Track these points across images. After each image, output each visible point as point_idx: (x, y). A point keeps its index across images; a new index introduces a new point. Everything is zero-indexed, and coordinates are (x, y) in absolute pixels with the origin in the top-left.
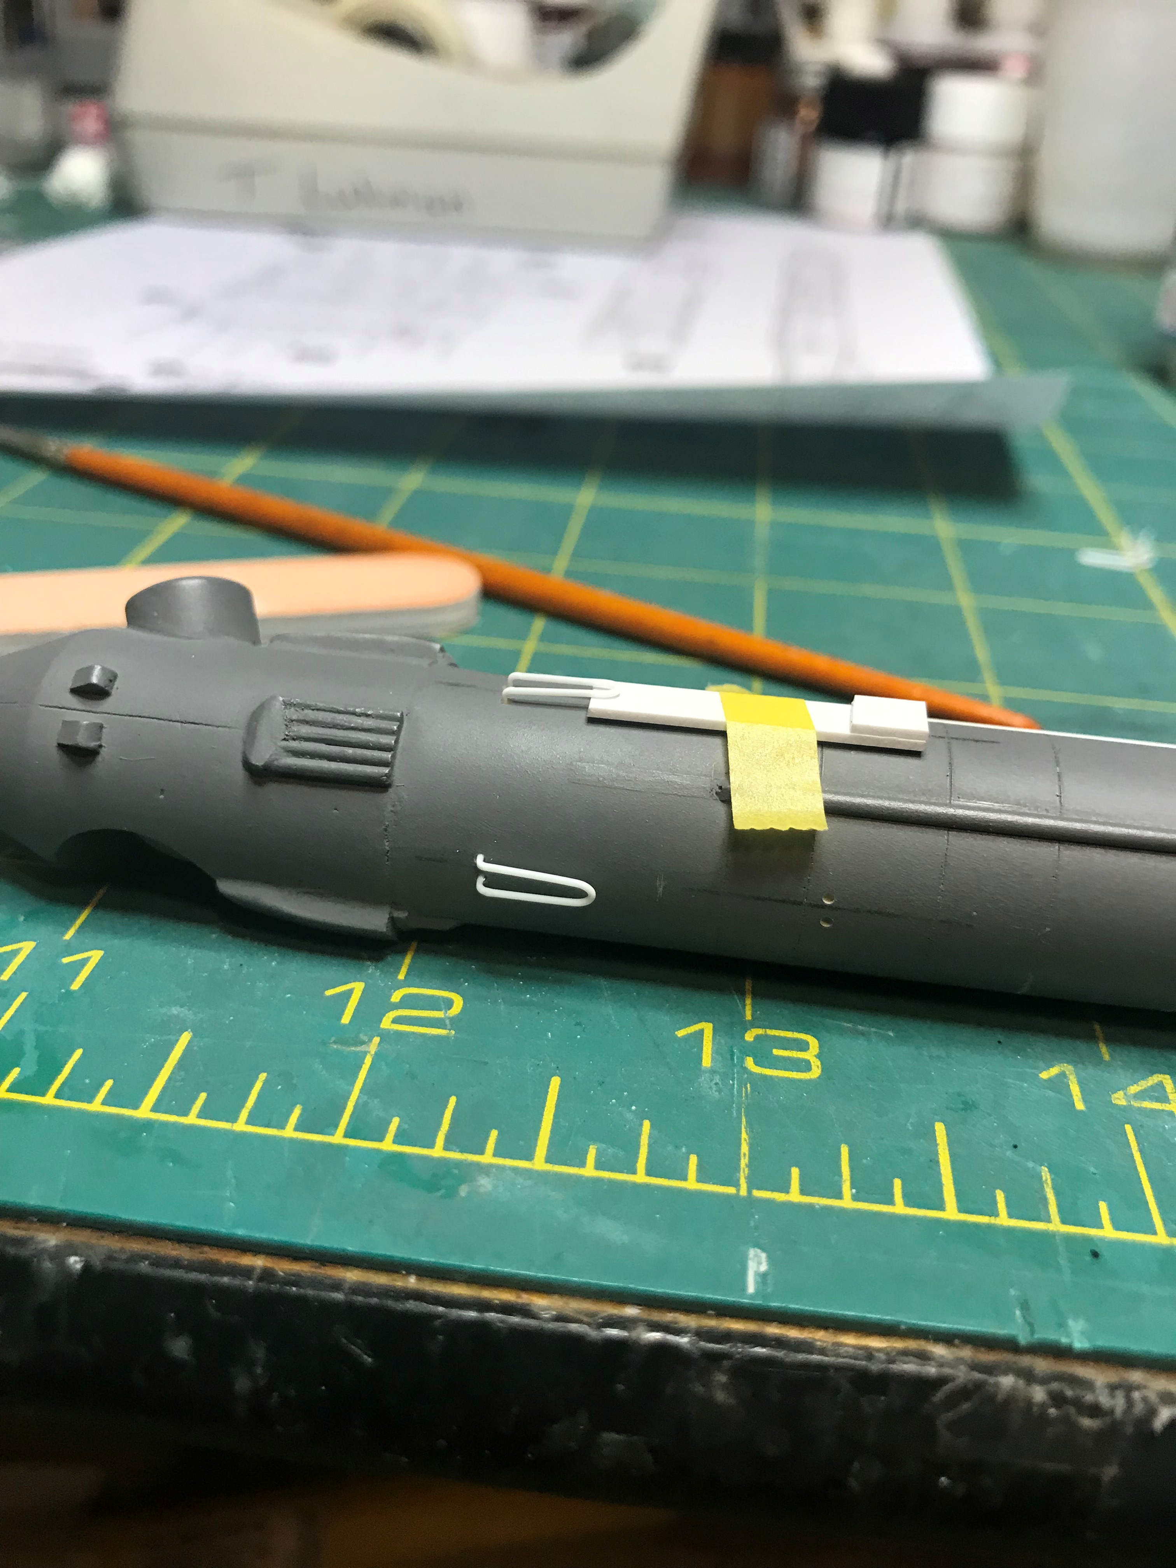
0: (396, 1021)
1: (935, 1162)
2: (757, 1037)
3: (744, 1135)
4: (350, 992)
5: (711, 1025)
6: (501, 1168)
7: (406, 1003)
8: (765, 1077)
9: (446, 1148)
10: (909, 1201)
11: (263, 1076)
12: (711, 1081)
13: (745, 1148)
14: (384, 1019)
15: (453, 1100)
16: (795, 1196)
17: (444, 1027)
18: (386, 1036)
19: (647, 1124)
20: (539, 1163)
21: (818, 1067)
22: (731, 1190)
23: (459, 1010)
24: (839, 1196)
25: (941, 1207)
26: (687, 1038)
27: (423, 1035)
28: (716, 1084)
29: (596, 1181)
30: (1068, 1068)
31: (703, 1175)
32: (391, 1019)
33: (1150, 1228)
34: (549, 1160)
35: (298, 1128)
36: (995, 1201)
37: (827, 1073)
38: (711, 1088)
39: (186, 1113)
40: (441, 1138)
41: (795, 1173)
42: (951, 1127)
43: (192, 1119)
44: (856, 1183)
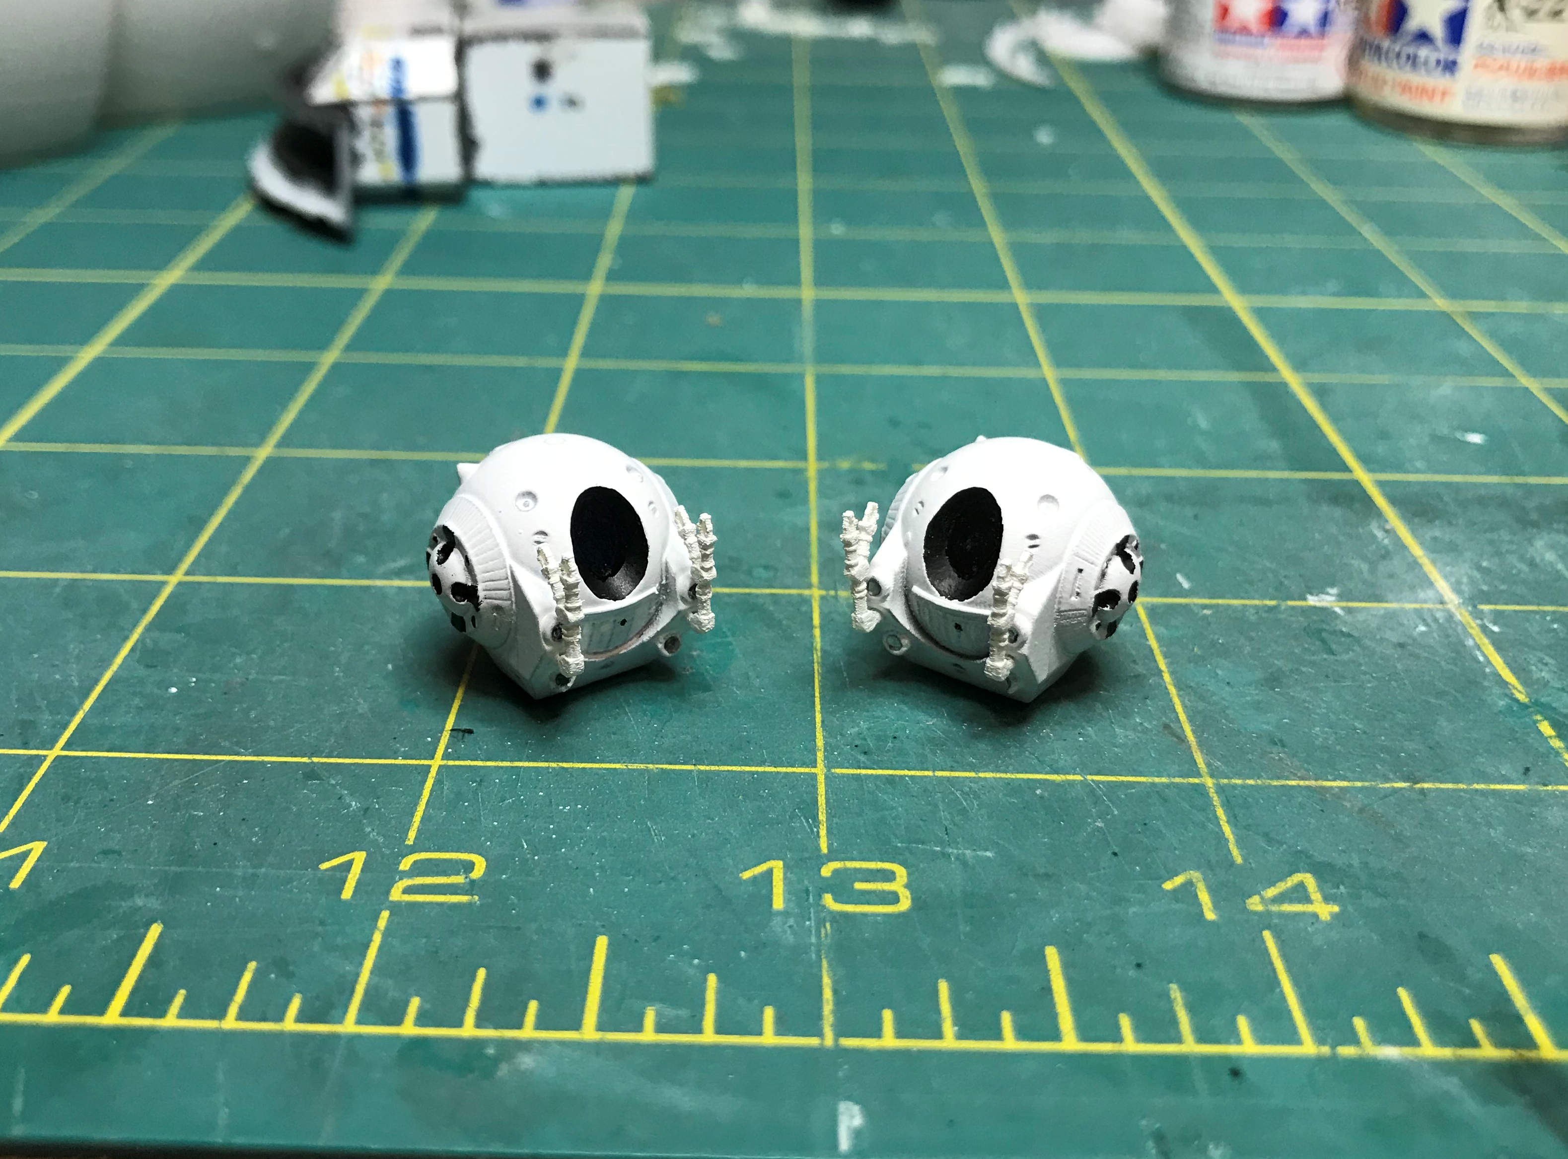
0: (407, 891)
1: (1047, 990)
2: (836, 872)
3: (827, 981)
4: (350, 863)
5: (780, 863)
6: (545, 1043)
7: (419, 869)
8: (846, 915)
9: (478, 1025)
10: (1022, 1033)
11: (252, 965)
12: (786, 923)
13: (828, 994)
14: (393, 891)
15: (482, 973)
16: (889, 1040)
17: (467, 893)
18: (396, 909)
19: (712, 979)
20: (589, 1032)
21: (907, 898)
22: (814, 1041)
23: (482, 873)
24: (939, 1035)
25: (1056, 1036)
26: (754, 879)
27: (441, 904)
28: (790, 927)
29: (656, 1046)
30: (1195, 875)
31: (782, 1028)
32: (401, 890)
33: (1294, 1038)
34: (600, 1027)
35: (299, 1019)
36: (1117, 1028)
37: (918, 903)
38: (785, 932)
39: (162, 1014)
40: (470, 1017)
41: (888, 1015)
42: (1065, 950)
43: (171, 1020)
44: (958, 1021)
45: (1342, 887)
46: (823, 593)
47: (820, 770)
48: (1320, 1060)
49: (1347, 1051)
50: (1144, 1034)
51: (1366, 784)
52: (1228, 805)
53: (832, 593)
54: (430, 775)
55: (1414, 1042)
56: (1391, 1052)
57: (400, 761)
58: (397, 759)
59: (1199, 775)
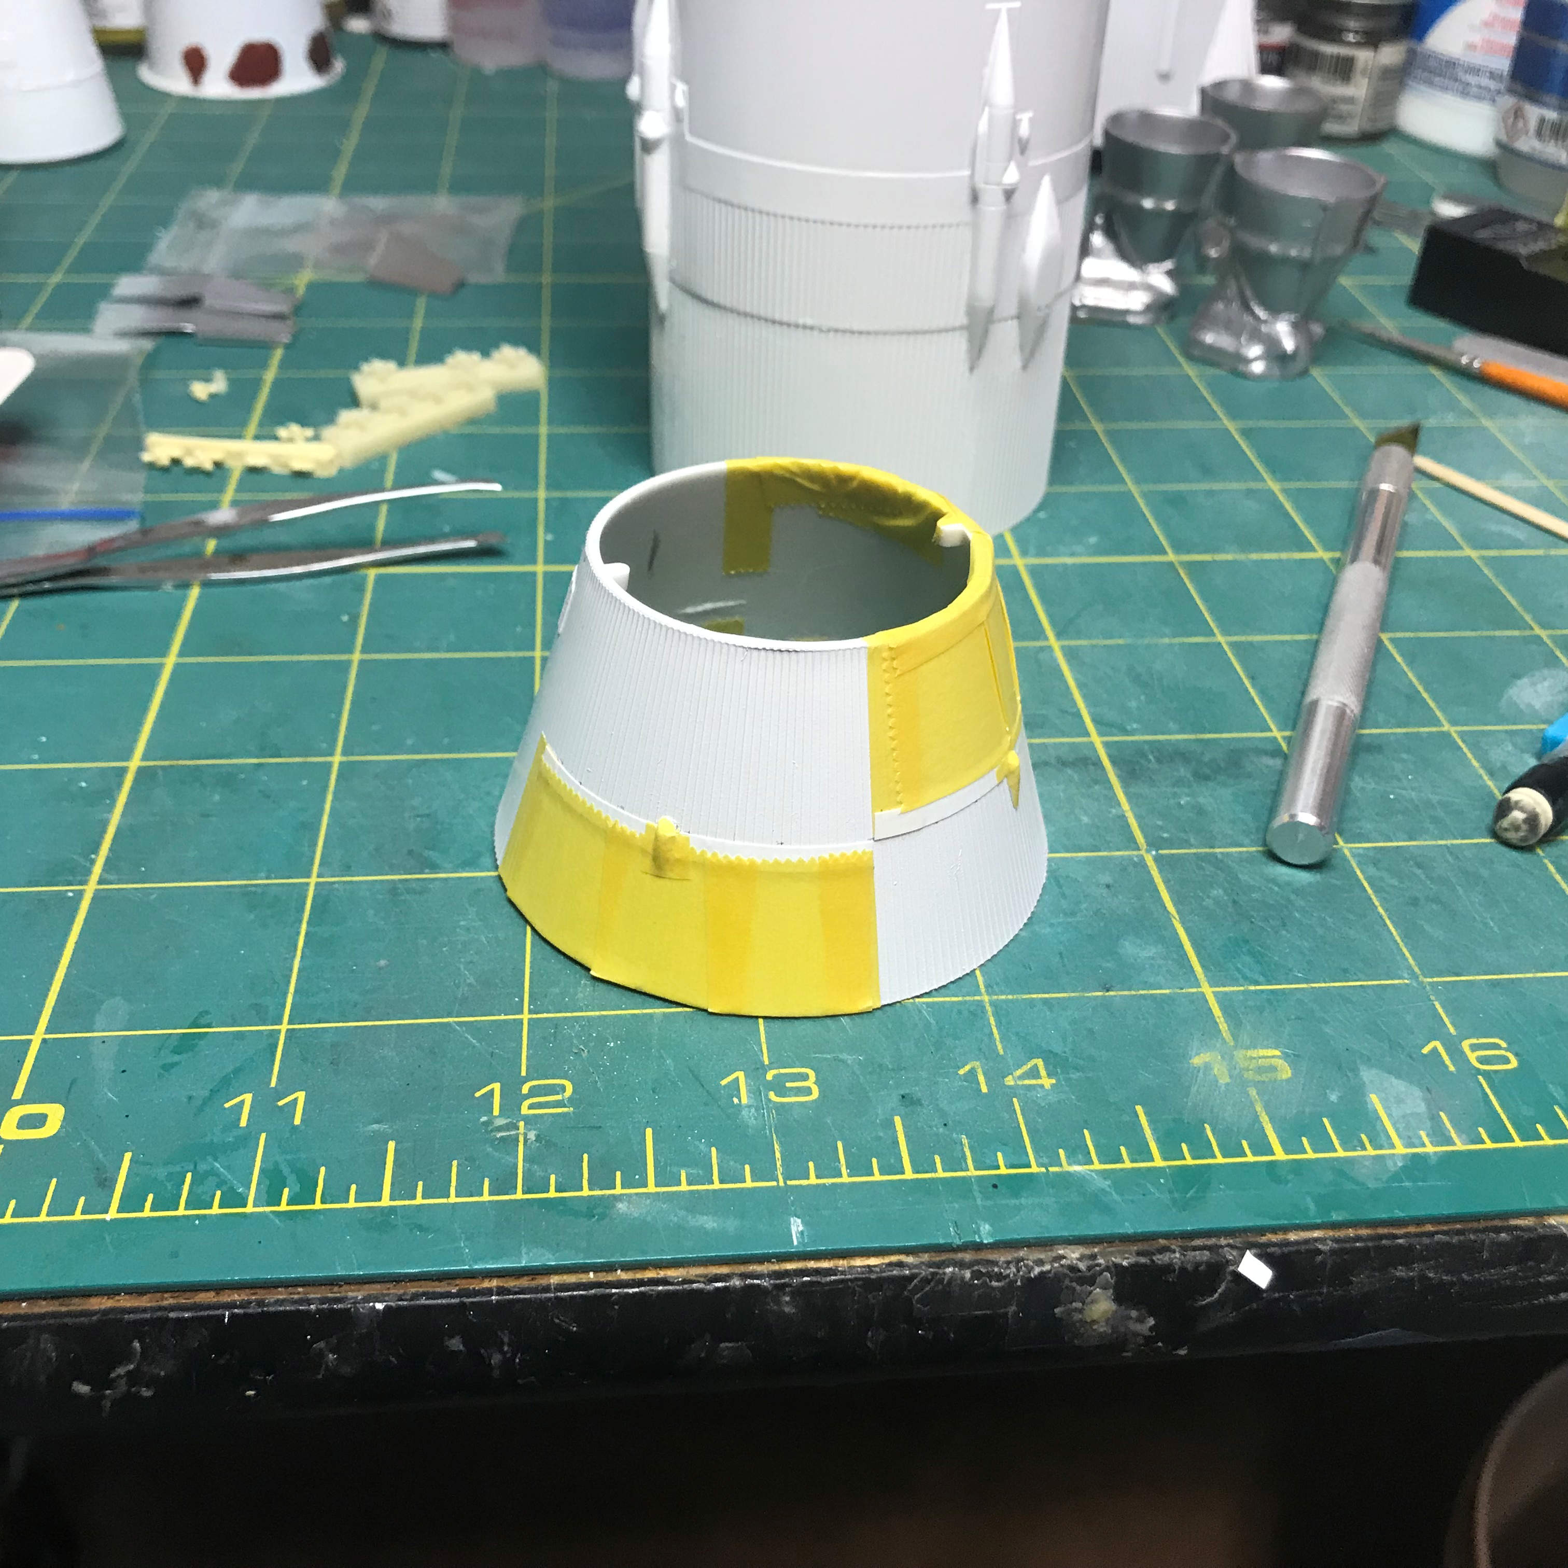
0: (531, 1107)
1: (896, 1143)
2: (774, 1076)
3: (776, 1146)
4: (492, 1091)
5: (743, 1073)
6: (630, 1196)
7: (534, 1092)
8: (783, 1105)
9: (591, 1188)
10: (883, 1170)
11: (455, 1163)
12: (750, 1113)
13: (778, 1155)
14: (522, 1107)
15: (586, 1156)
16: (813, 1180)
17: (565, 1106)
18: (527, 1120)
19: (714, 1150)
20: (652, 1187)
21: (816, 1090)
22: (774, 1183)
23: (571, 1092)
24: (840, 1176)
25: (901, 1170)
26: (728, 1084)
27: (552, 1115)
28: (753, 1114)
29: (689, 1193)
30: (977, 1064)
31: (756, 1176)
32: (527, 1107)
33: (1026, 1163)
34: (657, 1184)
35: (492, 1193)
36: (933, 1163)
37: (823, 1094)
38: (750, 1118)
39: (414, 1196)
40: (585, 1183)
41: (811, 1165)
42: (905, 1118)
43: (420, 1200)
44: (849, 1165)
45: (1059, 1066)
48: (1040, 1176)
49: (1054, 1170)
50: (948, 1166)
51: (1078, 994)
52: (996, 1014)
54: (524, 1026)
55: (1089, 1161)
56: (1077, 1169)
57: (503, 1017)
58: (500, 1016)
59: (980, 994)
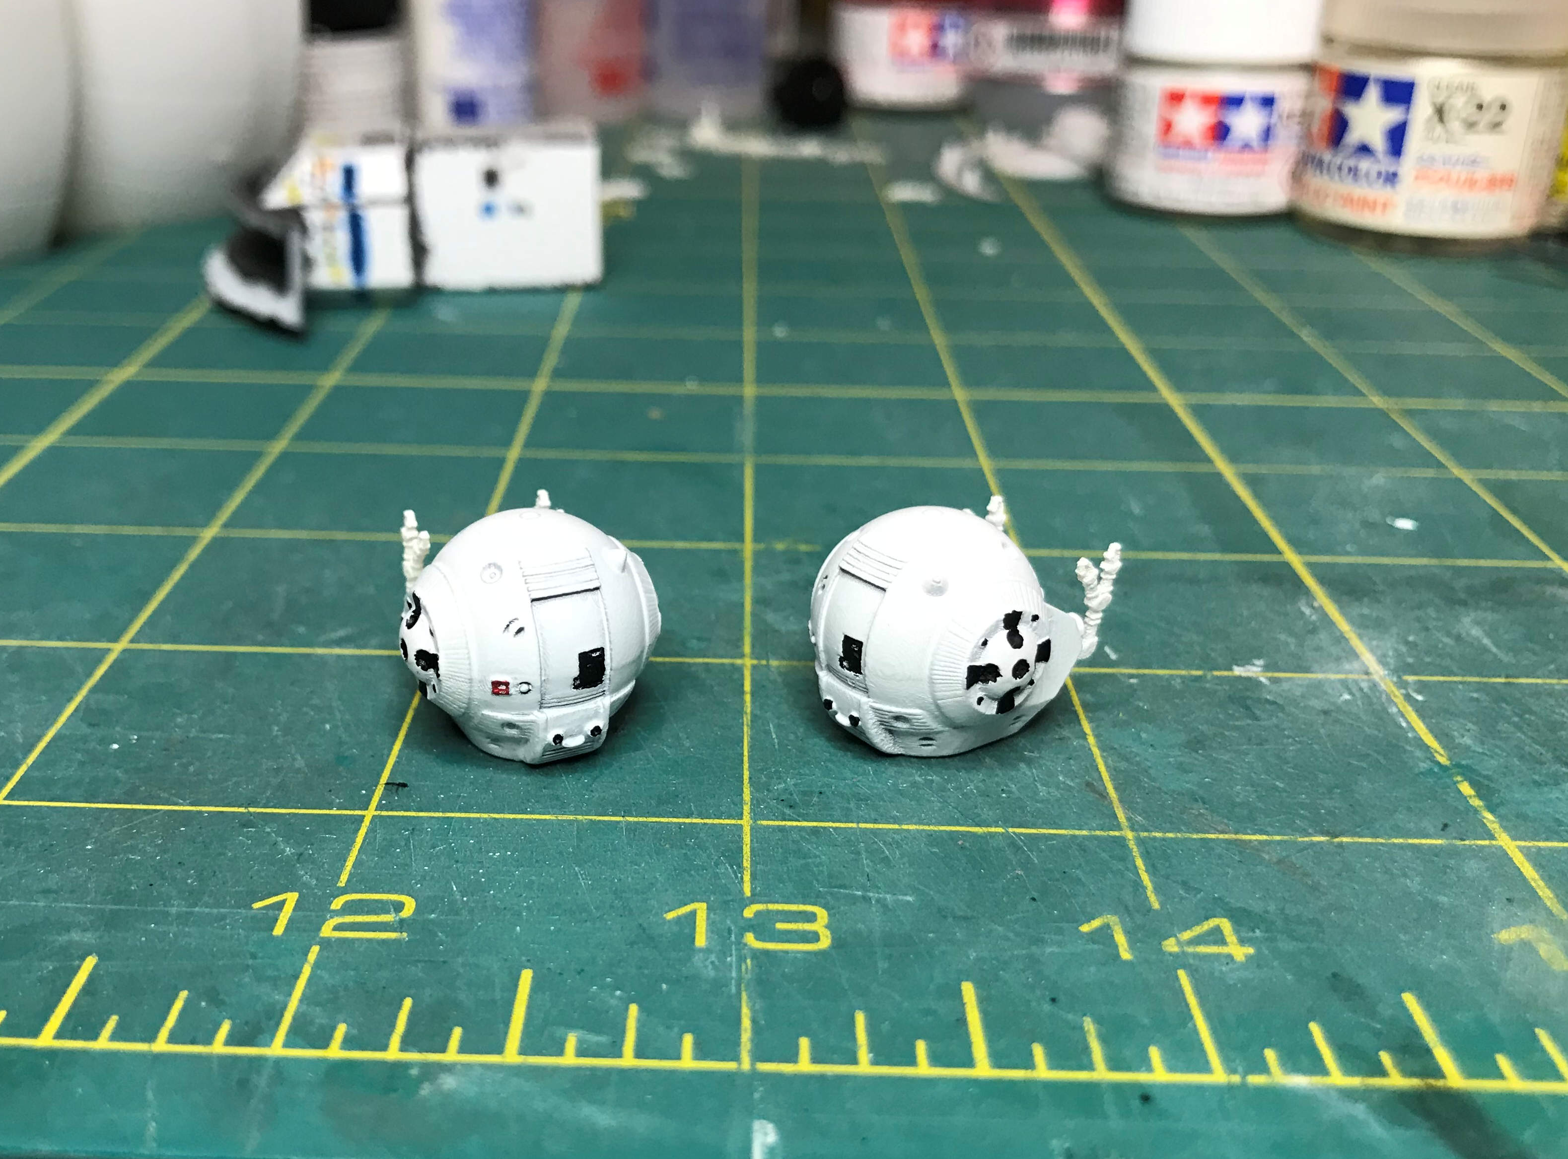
0: (338, 928)
1: (962, 1021)
2: (758, 914)
3: (746, 1012)
4: (283, 902)
5: (704, 906)
6: (468, 1066)
7: (350, 908)
8: (766, 953)
9: (403, 1049)
10: (936, 1059)
11: (184, 994)
12: (706, 960)
13: (746, 1023)
14: (323, 928)
15: (408, 1003)
16: (805, 1065)
17: (395, 930)
18: (326, 944)
19: (634, 1009)
20: (511, 1055)
21: (827, 937)
22: (731, 1066)
23: (411, 912)
24: (854, 1061)
25: (969, 1062)
26: (678, 920)
27: (369, 941)
29: (578, 1069)
30: (1112, 920)
31: (701, 1052)
32: (332, 927)
33: (1206, 1068)
34: (523, 1051)
35: (229, 1042)
36: (1031, 1055)
37: (838, 943)
38: (706, 967)
39: (95, 1037)
40: (395, 1040)
41: (804, 1043)
42: (980, 986)
43: (103, 1043)
44: (872, 1048)
45: (1257, 931)
46: (755, 662)
47: (746, 822)
48: (1230, 1088)
49: (1256, 1080)
50: (1056, 1061)
51: (1286, 838)
52: (1147, 855)
53: (764, 662)
54: (363, 824)
55: (1323, 1070)
56: (1300, 1081)
57: (334, 812)
58: (331, 809)
59: (1119, 827)
